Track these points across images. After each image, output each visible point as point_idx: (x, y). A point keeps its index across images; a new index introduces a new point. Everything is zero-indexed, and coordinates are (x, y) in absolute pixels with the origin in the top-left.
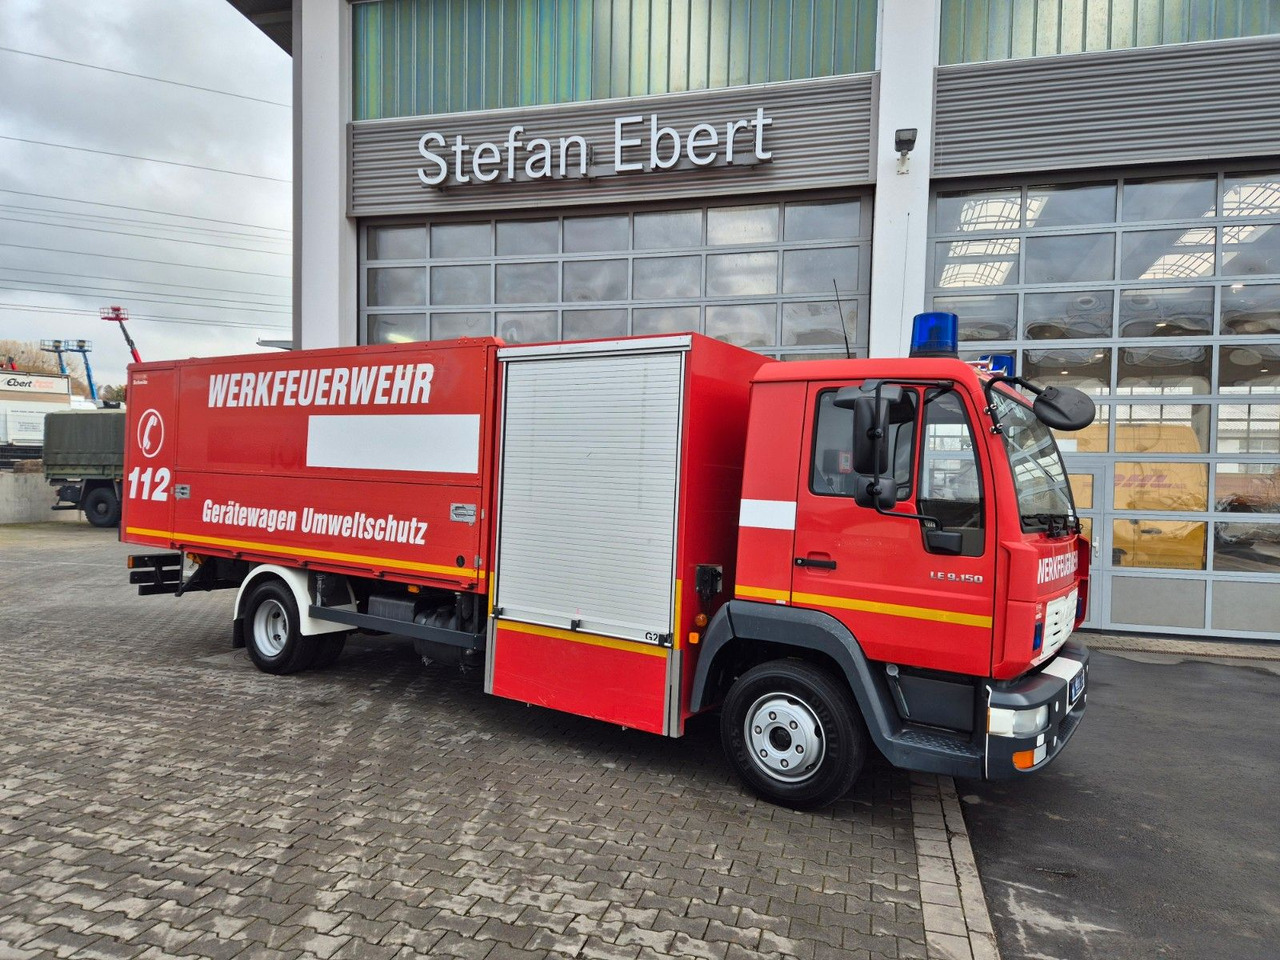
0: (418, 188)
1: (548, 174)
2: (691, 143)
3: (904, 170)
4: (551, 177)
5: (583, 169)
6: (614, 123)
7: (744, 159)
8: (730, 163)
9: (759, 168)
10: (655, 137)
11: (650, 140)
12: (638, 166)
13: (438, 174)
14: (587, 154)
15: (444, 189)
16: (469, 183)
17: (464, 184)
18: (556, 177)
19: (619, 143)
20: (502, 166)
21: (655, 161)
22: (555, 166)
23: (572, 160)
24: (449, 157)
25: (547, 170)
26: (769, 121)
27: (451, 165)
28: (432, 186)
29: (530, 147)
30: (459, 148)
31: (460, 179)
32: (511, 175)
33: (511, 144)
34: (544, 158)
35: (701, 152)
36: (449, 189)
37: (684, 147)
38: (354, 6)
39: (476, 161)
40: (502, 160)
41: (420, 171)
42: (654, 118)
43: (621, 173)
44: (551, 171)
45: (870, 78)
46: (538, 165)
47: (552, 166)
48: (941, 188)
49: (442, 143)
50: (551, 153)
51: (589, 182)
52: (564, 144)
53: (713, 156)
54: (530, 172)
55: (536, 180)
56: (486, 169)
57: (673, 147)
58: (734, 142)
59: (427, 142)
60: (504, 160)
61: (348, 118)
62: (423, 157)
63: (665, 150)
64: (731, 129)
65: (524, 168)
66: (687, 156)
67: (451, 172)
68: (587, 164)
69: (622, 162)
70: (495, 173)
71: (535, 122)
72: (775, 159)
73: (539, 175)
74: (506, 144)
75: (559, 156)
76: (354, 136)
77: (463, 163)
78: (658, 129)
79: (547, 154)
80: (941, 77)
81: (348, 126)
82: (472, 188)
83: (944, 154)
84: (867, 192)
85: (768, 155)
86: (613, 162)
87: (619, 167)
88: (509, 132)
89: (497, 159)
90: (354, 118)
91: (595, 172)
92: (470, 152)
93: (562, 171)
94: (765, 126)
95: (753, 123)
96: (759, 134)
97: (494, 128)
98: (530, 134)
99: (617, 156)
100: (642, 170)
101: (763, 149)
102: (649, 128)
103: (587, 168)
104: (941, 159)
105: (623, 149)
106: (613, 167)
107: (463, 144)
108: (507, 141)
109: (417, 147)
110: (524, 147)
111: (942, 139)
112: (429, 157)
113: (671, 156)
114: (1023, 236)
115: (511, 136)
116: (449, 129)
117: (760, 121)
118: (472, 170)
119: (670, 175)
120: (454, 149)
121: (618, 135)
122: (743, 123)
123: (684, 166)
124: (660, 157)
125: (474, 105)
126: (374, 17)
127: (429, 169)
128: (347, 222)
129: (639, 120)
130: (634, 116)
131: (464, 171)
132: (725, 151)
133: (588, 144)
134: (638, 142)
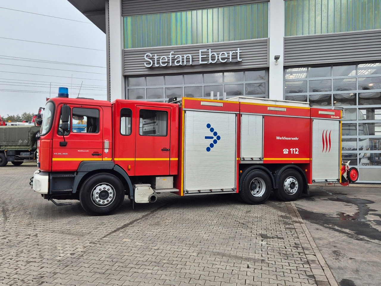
0: (144, 67)
1: (181, 64)
2: (220, 57)
3: (277, 64)
6: (199, 50)
7: (235, 61)
8: (231, 62)
9: (238, 63)
11: (209, 55)
12: (206, 62)
13: (150, 64)
14: (192, 59)
15: (151, 68)
17: (157, 67)
18: (183, 65)
19: (200, 57)
20: (168, 62)
21: (210, 61)
23: (188, 60)
24: (153, 59)
26: (241, 51)
27: (154, 61)
28: (148, 67)
29: (176, 57)
30: (156, 57)
31: (156, 65)
32: (170, 64)
33: (171, 56)
35: (222, 59)
36: (153, 68)
37: (218, 57)
39: (161, 61)
41: (145, 64)
42: (210, 50)
43: (201, 64)
45: (267, 40)
46: (178, 62)
47: (182, 62)
48: (285, 68)
49: (151, 56)
50: (182, 59)
51: (192, 66)
52: (185, 56)
53: (226, 60)
54: (176, 64)
55: (178, 66)
56: (163, 63)
57: (215, 57)
58: (232, 56)
59: (147, 56)
60: (169, 60)
62: (145, 59)
63: (213, 58)
64: (231, 53)
65: (174, 62)
66: (219, 59)
70: (166, 64)
71: (178, 50)
72: (243, 60)
73: (179, 64)
75: (184, 59)
76: (124, 53)
77: (157, 61)
78: (211, 52)
79: (181, 59)
80: (285, 40)
81: (123, 50)
82: (160, 68)
83: (287, 59)
84: (267, 69)
85: (241, 60)
87: (201, 62)
88: (170, 52)
89: (167, 60)
90: (124, 47)
91: (194, 63)
92: (159, 58)
93: (185, 64)
94: (240, 52)
95: (237, 51)
96: (238, 54)
97: (166, 51)
98: (176, 53)
99: (200, 59)
100: (207, 64)
101: (240, 58)
102: (209, 52)
103: (192, 62)
104: (286, 61)
105: (202, 58)
106: (199, 62)
107: (157, 56)
108: (169, 55)
109: (144, 56)
110: (174, 57)
111: (286, 55)
112: (147, 59)
113: (215, 59)
114: (308, 80)
115: (171, 54)
116: (153, 51)
117: (238, 51)
118: (160, 63)
119: (215, 65)
120: (154, 57)
121: (200, 54)
122: (234, 52)
124: (212, 60)
125: (159, 45)
126: (129, 20)
127: (147, 63)
128: (123, 77)
129: (206, 50)
130: (204, 49)
131: (157, 63)
132: (229, 59)
133: (192, 56)
134: (206, 56)
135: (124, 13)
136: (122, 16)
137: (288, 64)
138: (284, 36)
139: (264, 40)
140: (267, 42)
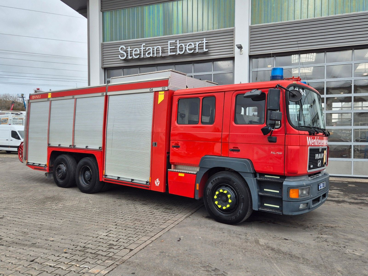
0: (119, 60)
1: (152, 56)
2: (187, 47)
3: (242, 54)
4: (153, 57)
6: (168, 42)
7: (201, 51)
8: (198, 52)
9: (205, 53)
11: (177, 46)
12: (174, 54)
13: (124, 56)
14: (162, 50)
16: (132, 58)
19: (169, 48)
20: (140, 54)
21: (178, 52)
22: (153, 53)
23: (158, 52)
24: (126, 52)
25: (151, 55)
26: (207, 41)
27: (127, 54)
28: (123, 60)
29: (147, 49)
30: (129, 50)
31: (130, 58)
32: (142, 56)
33: (142, 48)
34: (150, 52)
35: (190, 50)
36: (127, 60)
37: (186, 48)
38: (103, 13)
39: (134, 53)
40: (140, 52)
41: (120, 56)
42: (178, 41)
43: (170, 55)
46: (149, 54)
48: (251, 57)
49: (125, 48)
52: (155, 48)
53: (193, 50)
55: (149, 57)
56: (136, 55)
57: (183, 48)
59: (121, 49)
60: (141, 52)
61: (102, 42)
62: (120, 52)
63: (181, 48)
64: (197, 43)
65: (145, 54)
67: (127, 56)
69: (170, 52)
71: (149, 43)
72: (209, 51)
75: (154, 51)
76: (103, 47)
77: (130, 53)
78: (179, 43)
79: (151, 51)
80: (251, 28)
81: (101, 44)
82: (133, 60)
83: (253, 48)
84: (232, 59)
85: (207, 50)
88: (142, 45)
90: (103, 41)
91: (164, 55)
92: (132, 50)
93: (155, 55)
94: (206, 43)
95: (203, 42)
96: (205, 44)
97: (138, 44)
98: (147, 45)
99: (169, 51)
100: (175, 55)
101: (206, 48)
102: (177, 44)
103: (161, 54)
104: (252, 50)
105: (170, 49)
106: (168, 53)
107: (130, 48)
108: (141, 47)
109: (119, 49)
110: (146, 49)
111: (252, 44)
112: (122, 52)
113: (182, 51)
115: (142, 46)
116: (126, 44)
117: (205, 42)
118: (133, 55)
119: (183, 55)
120: (128, 50)
121: (169, 45)
122: (200, 42)
123: (186, 53)
124: (180, 51)
125: (133, 38)
126: (108, 15)
127: (122, 55)
128: (102, 69)
129: (174, 41)
130: (173, 40)
131: (130, 56)
132: (196, 49)
133: (162, 48)
134: (174, 47)
136: (101, 11)
137: (253, 53)
138: (250, 25)
139: (231, 29)
140: (233, 32)
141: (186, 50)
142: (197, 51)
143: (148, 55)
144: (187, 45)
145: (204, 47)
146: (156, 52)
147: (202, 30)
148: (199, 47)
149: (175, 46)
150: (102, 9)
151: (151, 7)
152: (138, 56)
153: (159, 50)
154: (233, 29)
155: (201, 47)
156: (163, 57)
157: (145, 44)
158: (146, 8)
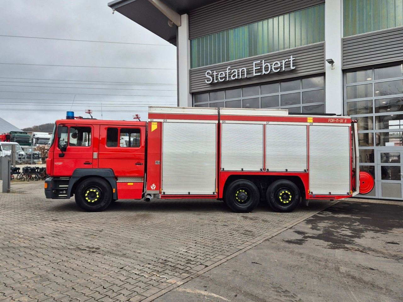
0: (206, 84)
2: (273, 67)
3: (333, 68)
5: (245, 76)
6: (253, 63)
7: (287, 69)
8: (284, 71)
9: (292, 71)
10: (264, 66)
11: (262, 66)
12: (260, 74)
13: (210, 80)
14: (247, 72)
15: (212, 84)
16: (218, 82)
17: (217, 82)
18: (239, 79)
19: (254, 69)
20: (225, 77)
21: (264, 72)
22: (238, 76)
23: (243, 73)
24: (212, 76)
25: (236, 77)
26: (294, 59)
27: (213, 78)
28: (209, 84)
29: (232, 72)
30: (215, 74)
31: (215, 81)
32: (228, 79)
33: (228, 71)
34: (236, 74)
35: (276, 69)
37: (271, 67)
38: (191, 40)
39: (219, 76)
41: (206, 80)
42: (263, 61)
43: (255, 76)
44: (238, 77)
48: (344, 71)
49: (211, 73)
51: (247, 79)
52: (240, 70)
53: (279, 69)
54: (233, 78)
55: (234, 80)
56: (221, 78)
57: (268, 68)
58: (285, 64)
59: (208, 73)
60: (226, 75)
61: (189, 68)
62: (206, 76)
64: (284, 62)
65: (231, 77)
66: (272, 69)
67: (213, 80)
68: (247, 74)
69: (255, 72)
71: (234, 65)
72: (297, 68)
73: (235, 78)
74: (226, 72)
75: (239, 73)
76: (191, 73)
77: (216, 77)
78: (265, 63)
79: (236, 73)
80: (343, 41)
81: (189, 70)
82: (218, 83)
83: (346, 62)
84: (323, 74)
85: (294, 68)
86: (253, 73)
87: (255, 74)
88: (227, 68)
89: (224, 76)
90: (191, 67)
91: (249, 76)
92: (218, 74)
93: (240, 77)
94: (293, 60)
95: (290, 60)
96: (291, 62)
97: (224, 67)
98: (232, 68)
101: (293, 66)
102: (262, 64)
103: (247, 75)
104: (345, 64)
105: (256, 70)
107: (216, 72)
108: (226, 70)
109: (205, 74)
110: (231, 72)
111: (345, 58)
112: (208, 76)
113: (268, 70)
114: (373, 83)
116: (212, 69)
117: (292, 59)
118: (218, 79)
119: (268, 75)
120: (214, 74)
121: (254, 66)
122: (287, 60)
123: (272, 73)
124: (265, 71)
125: (219, 62)
126: (195, 42)
127: (208, 79)
128: (189, 94)
129: (260, 62)
130: (258, 61)
131: (216, 79)
132: (282, 68)
133: (247, 69)
134: (259, 68)
135: (191, 37)
136: (189, 39)
137: (346, 67)
138: (342, 37)
139: (320, 44)
140: (323, 46)
141: (271, 69)
142: (284, 69)
143: (233, 77)
144: (272, 64)
145: (291, 65)
146: (241, 74)
147: (289, 48)
148: (286, 66)
149: (260, 66)
150: (189, 37)
151: (236, 29)
152: (224, 79)
153: (244, 72)
154: (323, 43)
155: (288, 65)
156: (248, 78)
157: (230, 67)
158: (231, 32)
